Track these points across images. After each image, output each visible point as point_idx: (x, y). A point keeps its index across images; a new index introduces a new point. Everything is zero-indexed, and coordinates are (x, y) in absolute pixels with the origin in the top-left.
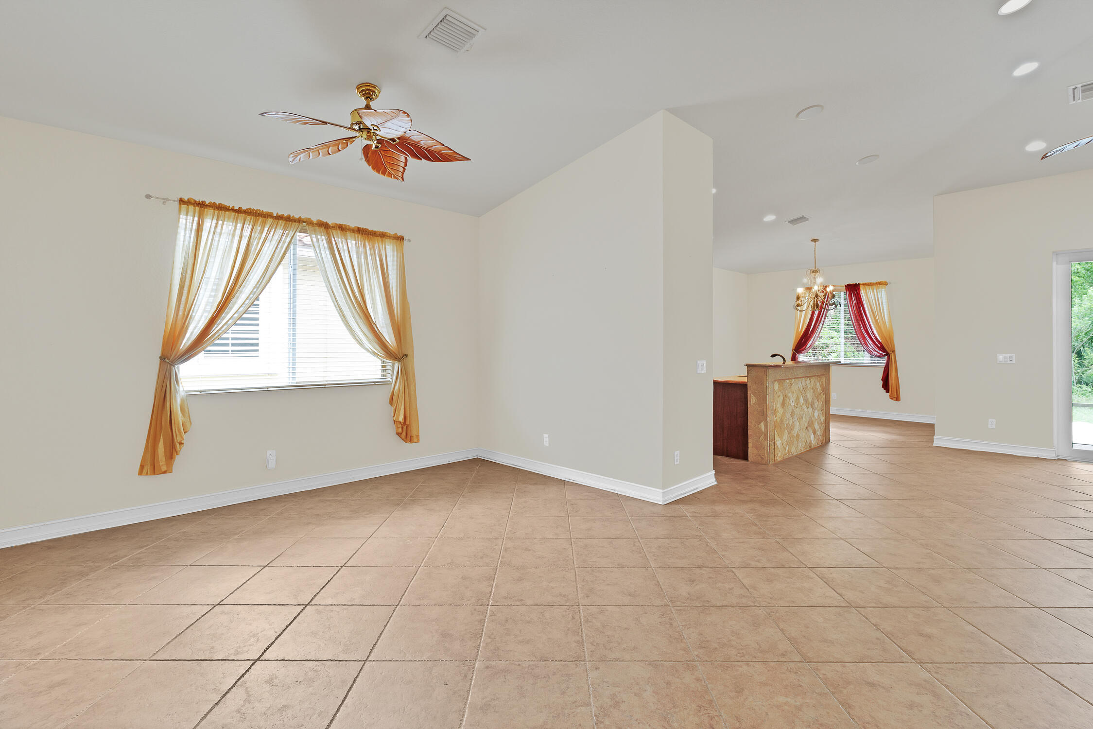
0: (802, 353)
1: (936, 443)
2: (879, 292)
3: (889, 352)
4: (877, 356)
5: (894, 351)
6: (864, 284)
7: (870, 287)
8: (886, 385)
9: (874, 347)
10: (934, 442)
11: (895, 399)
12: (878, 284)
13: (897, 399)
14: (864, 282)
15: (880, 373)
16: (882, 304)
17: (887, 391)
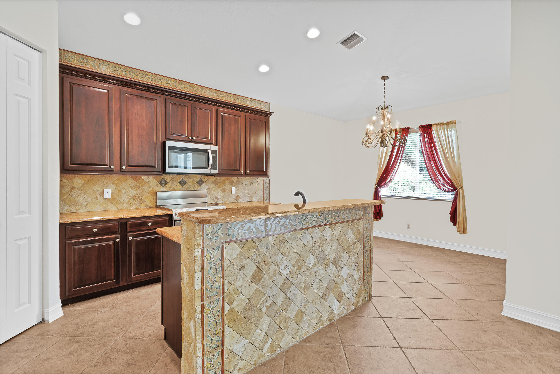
0: (383, 187)
1: (505, 313)
2: (450, 131)
3: (457, 187)
4: (446, 191)
5: (462, 187)
6: (436, 125)
7: (441, 127)
8: (454, 218)
9: (443, 183)
10: (504, 310)
11: (462, 232)
12: (449, 123)
13: (464, 232)
14: (436, 123)
15: (449, 206)
16: (452, 141)
17: (455, 224)
